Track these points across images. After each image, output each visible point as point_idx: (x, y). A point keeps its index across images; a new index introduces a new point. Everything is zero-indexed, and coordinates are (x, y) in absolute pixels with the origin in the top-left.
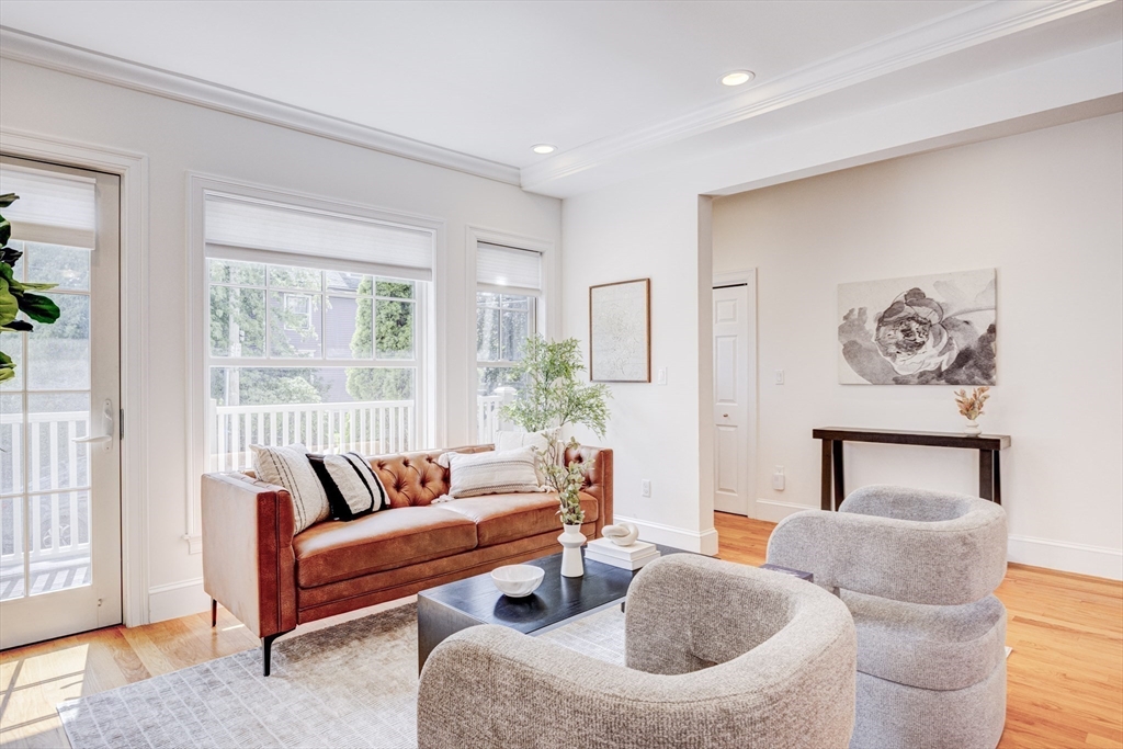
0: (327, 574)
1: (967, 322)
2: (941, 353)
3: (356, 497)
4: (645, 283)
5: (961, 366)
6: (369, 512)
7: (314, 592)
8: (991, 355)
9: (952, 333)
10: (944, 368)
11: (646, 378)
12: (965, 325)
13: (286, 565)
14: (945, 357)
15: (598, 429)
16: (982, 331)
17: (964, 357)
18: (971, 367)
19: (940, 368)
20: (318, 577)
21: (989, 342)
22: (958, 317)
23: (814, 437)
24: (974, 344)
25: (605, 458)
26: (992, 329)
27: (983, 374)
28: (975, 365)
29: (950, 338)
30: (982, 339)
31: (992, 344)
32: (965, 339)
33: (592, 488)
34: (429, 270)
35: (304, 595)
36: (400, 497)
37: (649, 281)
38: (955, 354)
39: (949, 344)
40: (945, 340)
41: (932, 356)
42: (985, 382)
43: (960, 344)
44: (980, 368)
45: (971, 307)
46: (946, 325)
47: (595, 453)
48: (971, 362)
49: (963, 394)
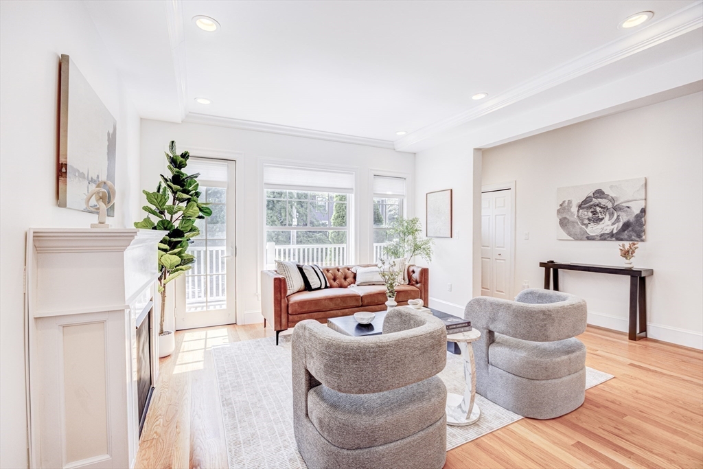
0: (299, 310)
1: (628, 207)
2: (613, 224)
3: (314, 282)
4: (450, 191)
5: (624, 231)
6: (319, 288)
7: (295, 316)
8: (642, 225)
9: (619, 213)
10: (615, 231)
11: (450, 236)
12: (627, 209)
13: (283, 305)
14: (616, 226)
15: (428, 259)
16: (637, 211)
17: (627, 226)
18: (630, 231)
19: (612, 231)
20: (296, 311)
21: (641, 218)
22: (623, 205)
23: (540, 266)
24: (632, 219)
25: (424, 272)
26: (643, 211)
27: (637, 235)
28: (633, 230)
29: (618, 216)
30: (637, 216)
31: (643, 219)
32: (627, 216)
33: (418, 285)
34: (352, 189)
35: (291, 317)
36: (335, 284)
37: (451, 190)
38: (621, 224)
39: (618, 219)
40: (615, 217)
41: (608, 225)
42: (638, 239)
43: (624, 218)
44: (636, 232)
45: (630, 199)
46: (617, 208)
47: (420, 269)
48: (630, 229)
49: (623, 246)
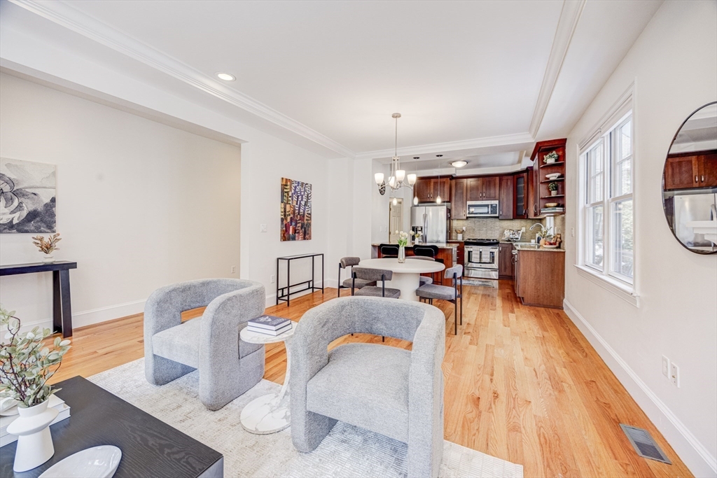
1: (35, 194)
2: (12, 212)
5: (30, 221)
8: (53, 215)
9: (22, 200)
10: (15, 222)
12: (33, 195)
14: (17, 215)
16: (47, 200)
17: (32, 215)
18: (38, 222)
19: (12, 221)
21: (52, 208)
22: (27, 190)
24: (40, 208)
26: (53, 200)
27: (47, 226)
28: (42, 220)
29: (20, 203)
30: (46, 205)
31: (54, 209)
32: (33, 204)
38: (25, 213)
39: (20, 207)
40: (16, 203)
41: (4, 214)
42: (49, 231)
43: (28, 206)
44: (45, 222)
45: (38, 185)
46: (16, 193)
48: (38, 219)
49: (41, 239)
